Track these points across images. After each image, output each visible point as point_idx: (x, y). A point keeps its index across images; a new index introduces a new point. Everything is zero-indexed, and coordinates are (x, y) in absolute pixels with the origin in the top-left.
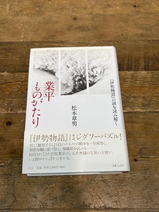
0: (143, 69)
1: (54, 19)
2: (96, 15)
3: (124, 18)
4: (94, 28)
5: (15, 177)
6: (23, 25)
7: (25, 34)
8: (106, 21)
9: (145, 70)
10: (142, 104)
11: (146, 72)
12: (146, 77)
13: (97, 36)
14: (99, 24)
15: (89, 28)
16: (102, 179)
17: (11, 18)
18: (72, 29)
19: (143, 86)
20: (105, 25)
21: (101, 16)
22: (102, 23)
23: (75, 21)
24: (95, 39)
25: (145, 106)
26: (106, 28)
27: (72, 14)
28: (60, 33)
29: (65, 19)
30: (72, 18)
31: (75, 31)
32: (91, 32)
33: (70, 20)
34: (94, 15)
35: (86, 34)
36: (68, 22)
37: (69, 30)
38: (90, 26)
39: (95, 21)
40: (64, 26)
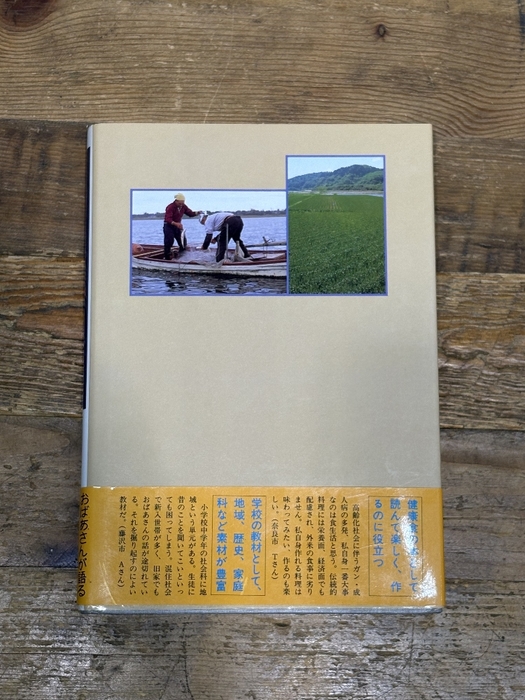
1: (299, 28)
2: (464, 14)
4: (452, 81)
5: (186, 632)
6: (178, 51)
7: (186, 93)
8: (502, 50)
13: (462, 118)
14: (474, 64)
15: (433, 79)
16: (456, 648)
17: (125, 10)
18: (369, 82)
21: (483, 25)
22: (484, 60)
23: (380, 40)
24: (456, 133)
26: (499, 82)
27: (370, 8)
28: (321, 97)
29: (340, 31)
30: (368, 26)
31: (378, 89)
32: (440, 99)
33: (362, 35)
34: (455, 17)
35: (421, 107)
36: (352, 44)
37: (357, 83)
38: (437, 68)
39: (458, 48)
40: (337, 63)
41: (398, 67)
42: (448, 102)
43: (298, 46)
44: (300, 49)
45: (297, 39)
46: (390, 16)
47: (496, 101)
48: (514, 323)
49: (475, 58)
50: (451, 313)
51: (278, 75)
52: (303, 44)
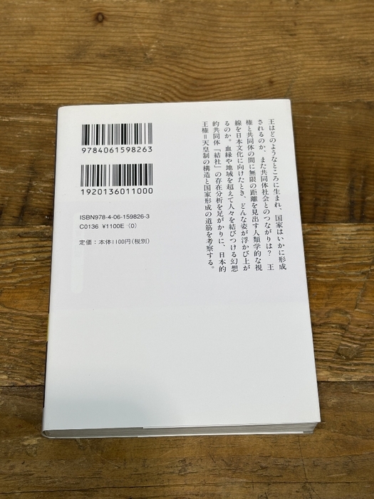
0: (344, 218)
1: (21, 18)
3: (280, 17)
4: (166, 56)
8: (215, 29)
9: (351, 218)
10: (338, 353)
11: (353, 228)
12: (352, 249)
13: (178, 87)
14: (189, 41)
15: (149, 55)
18: (88, 60)
19: (341, 280)
20: (210, 42)
21: (196, 9)
22: (198, 37)
23: (99, 25)
25: (348, 359)
26: (213, 55)
28: (40, 73)
29: (61, 19)
30: (87, 14)
31: (97, 65)
32: (157, 71)
33: (81, 22)
34: (170, 5)
35: (138, 78)
36: (72, 29)
37: (76, 60)
38: (154, 46)
39: (174, 29)
40: (56, 45)
41: (116, 46)
42: (164, 74)
46: (108, 5)
47: (211, 71)
49: (190, 36)
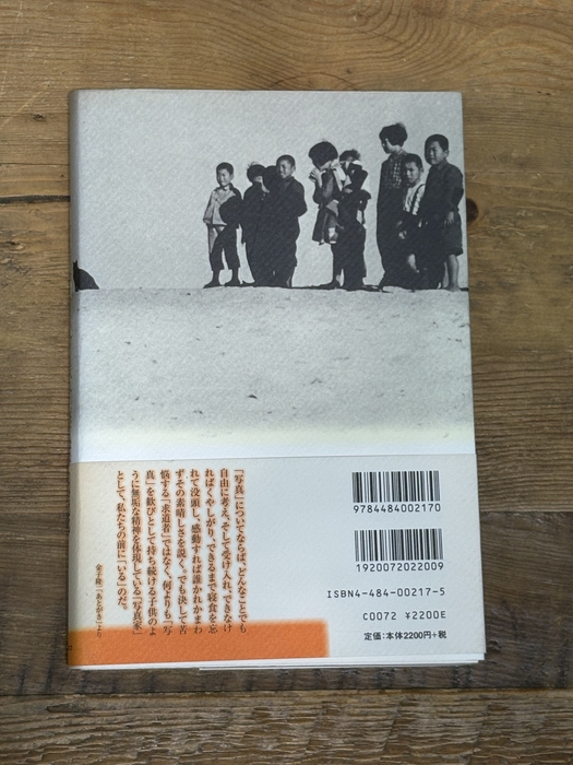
43: (33, 401)
44: (35, 404)
45: (30, 391)
48: (314, 755)
50: (235, 747)
51: (7, 440)
52: (39, 398)
